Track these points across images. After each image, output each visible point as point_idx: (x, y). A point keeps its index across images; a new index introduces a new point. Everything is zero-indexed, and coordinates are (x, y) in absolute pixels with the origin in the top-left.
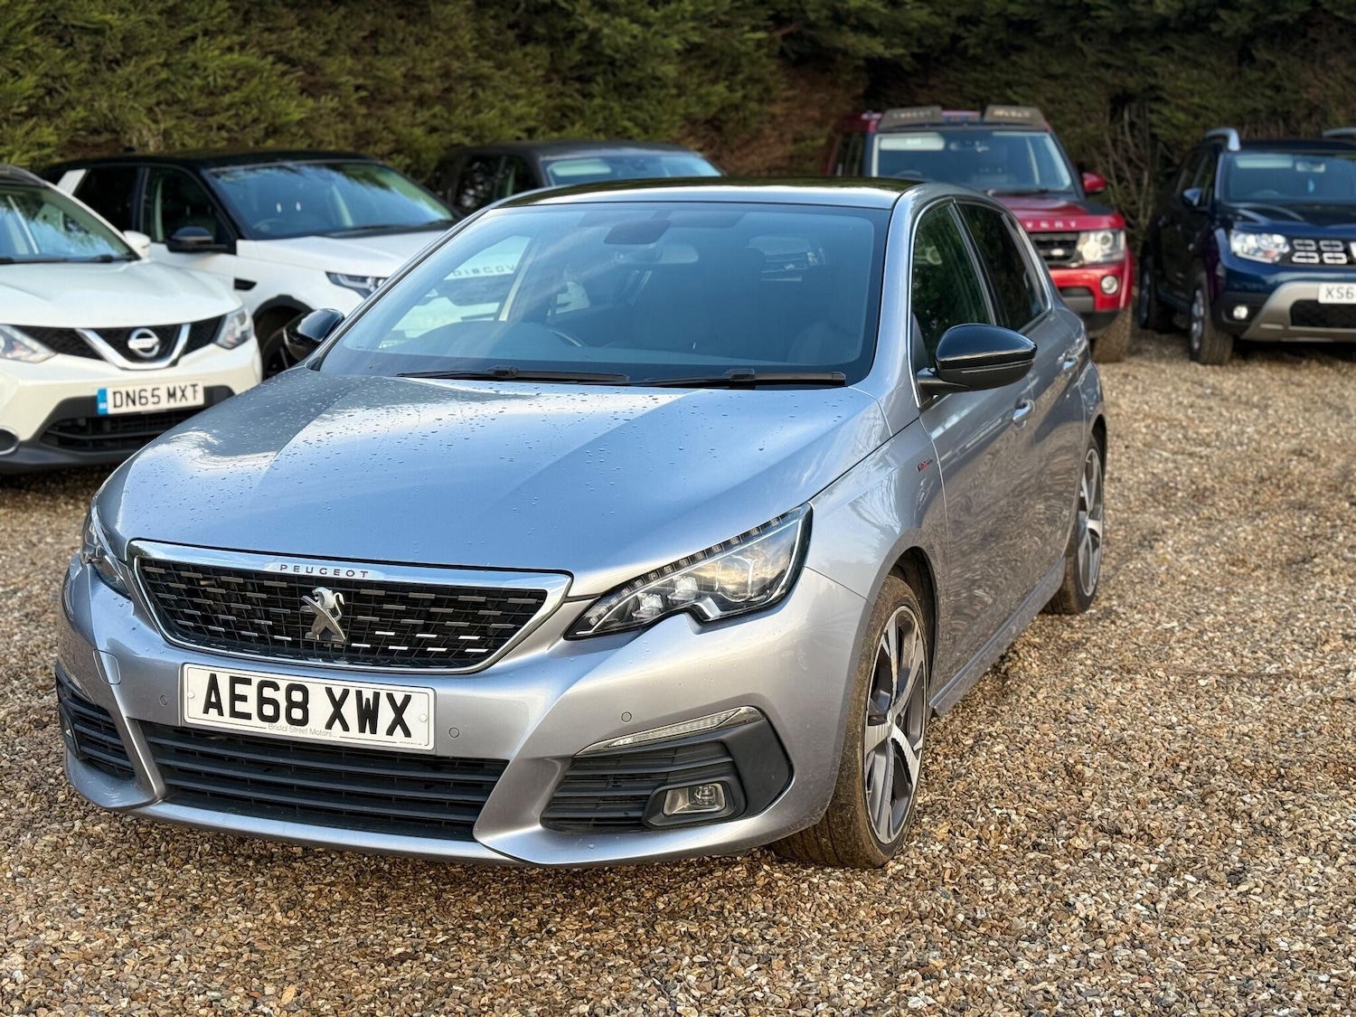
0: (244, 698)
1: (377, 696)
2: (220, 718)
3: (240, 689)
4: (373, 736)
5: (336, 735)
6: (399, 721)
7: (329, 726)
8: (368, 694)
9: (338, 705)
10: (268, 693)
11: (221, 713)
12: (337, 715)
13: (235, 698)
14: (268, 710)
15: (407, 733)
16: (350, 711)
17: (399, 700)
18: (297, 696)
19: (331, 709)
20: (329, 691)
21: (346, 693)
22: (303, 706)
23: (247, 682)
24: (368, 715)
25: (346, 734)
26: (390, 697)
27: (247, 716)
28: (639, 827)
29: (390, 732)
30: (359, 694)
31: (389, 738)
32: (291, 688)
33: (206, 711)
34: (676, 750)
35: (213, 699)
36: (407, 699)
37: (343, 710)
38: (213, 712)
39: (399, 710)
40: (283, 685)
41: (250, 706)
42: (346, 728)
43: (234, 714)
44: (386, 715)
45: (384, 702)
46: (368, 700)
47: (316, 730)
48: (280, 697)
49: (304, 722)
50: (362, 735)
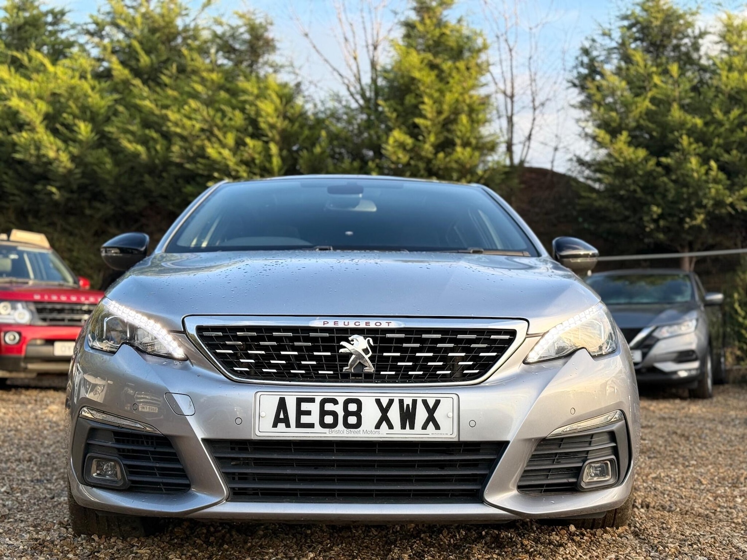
0: (308, 413)
1: (415, 402)
2: (288, 430)
3: (305, 406)
4: (412, 431)
5: (384, 434)
6: (431, 419)
7: (378, 426)
8: (408, 401)
9: (384, 411)
10: (329, 407)
11: (288, 426)
12: (384, 418)
13: (300, 413)
14: (329, 419)
15: (437, 427)
16: (394, 414)
17: (431, 404)
18: (353, 407)
19: (379, 414)
20: (378, 402)
21: (391, 402)
22: (358, 414)
23: (312, 400)
24: (408, 416)
25: (391, 431)
26: (425, 402)
27: (311, 426)
28: (574, 489)
29: (424, 427)
30: (401, 402)
31: (424, 431)
32: (347, 402)
33: (275, 425)
34: (592, 436)
35: (282, 416)
36: (437, 403)
37: (389, 414)
38: (281, 426)
39: (431, 411)
40: (341, 401)
41: (314, 418)
42: (391, 426)
43: (299, 425)
44: (421, 415)
45: (420, 406)
46: (408, 405)
47: (368, 431)
48: (339, 409)
49: (358, 425)
50: (403, 431)
